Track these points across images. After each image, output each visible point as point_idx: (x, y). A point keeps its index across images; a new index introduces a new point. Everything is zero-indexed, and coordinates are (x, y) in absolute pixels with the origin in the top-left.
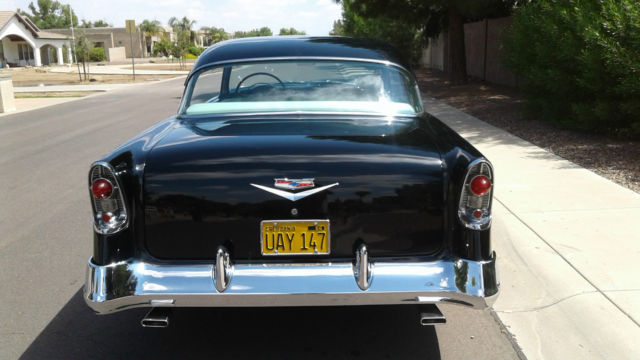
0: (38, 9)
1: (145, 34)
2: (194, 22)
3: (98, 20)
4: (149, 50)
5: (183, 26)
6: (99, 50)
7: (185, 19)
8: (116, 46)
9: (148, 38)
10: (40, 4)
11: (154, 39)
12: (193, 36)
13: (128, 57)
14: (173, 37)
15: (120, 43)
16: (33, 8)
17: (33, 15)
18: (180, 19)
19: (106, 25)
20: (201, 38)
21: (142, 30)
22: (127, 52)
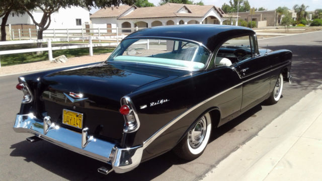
0: (233, 3)
1: (278, 14)
2: (307, 7)
3: (260, 7)
4: (279, 22)
5: (301, 9)
6: (254, 22)
7: (303, 6)
8: (263, 20)
9: (280, 16)
10: (234, 1)
11: (283, 16)
12: (306, 14)
13: (268, 25)
14: (294, 15)
15: (265, 18)
16: (231, 3)
17: (231, 6)
18: (300, 5)
19: (264, 9)
20: (311, 15)
21: (277, 12)
22: (267, 23)
